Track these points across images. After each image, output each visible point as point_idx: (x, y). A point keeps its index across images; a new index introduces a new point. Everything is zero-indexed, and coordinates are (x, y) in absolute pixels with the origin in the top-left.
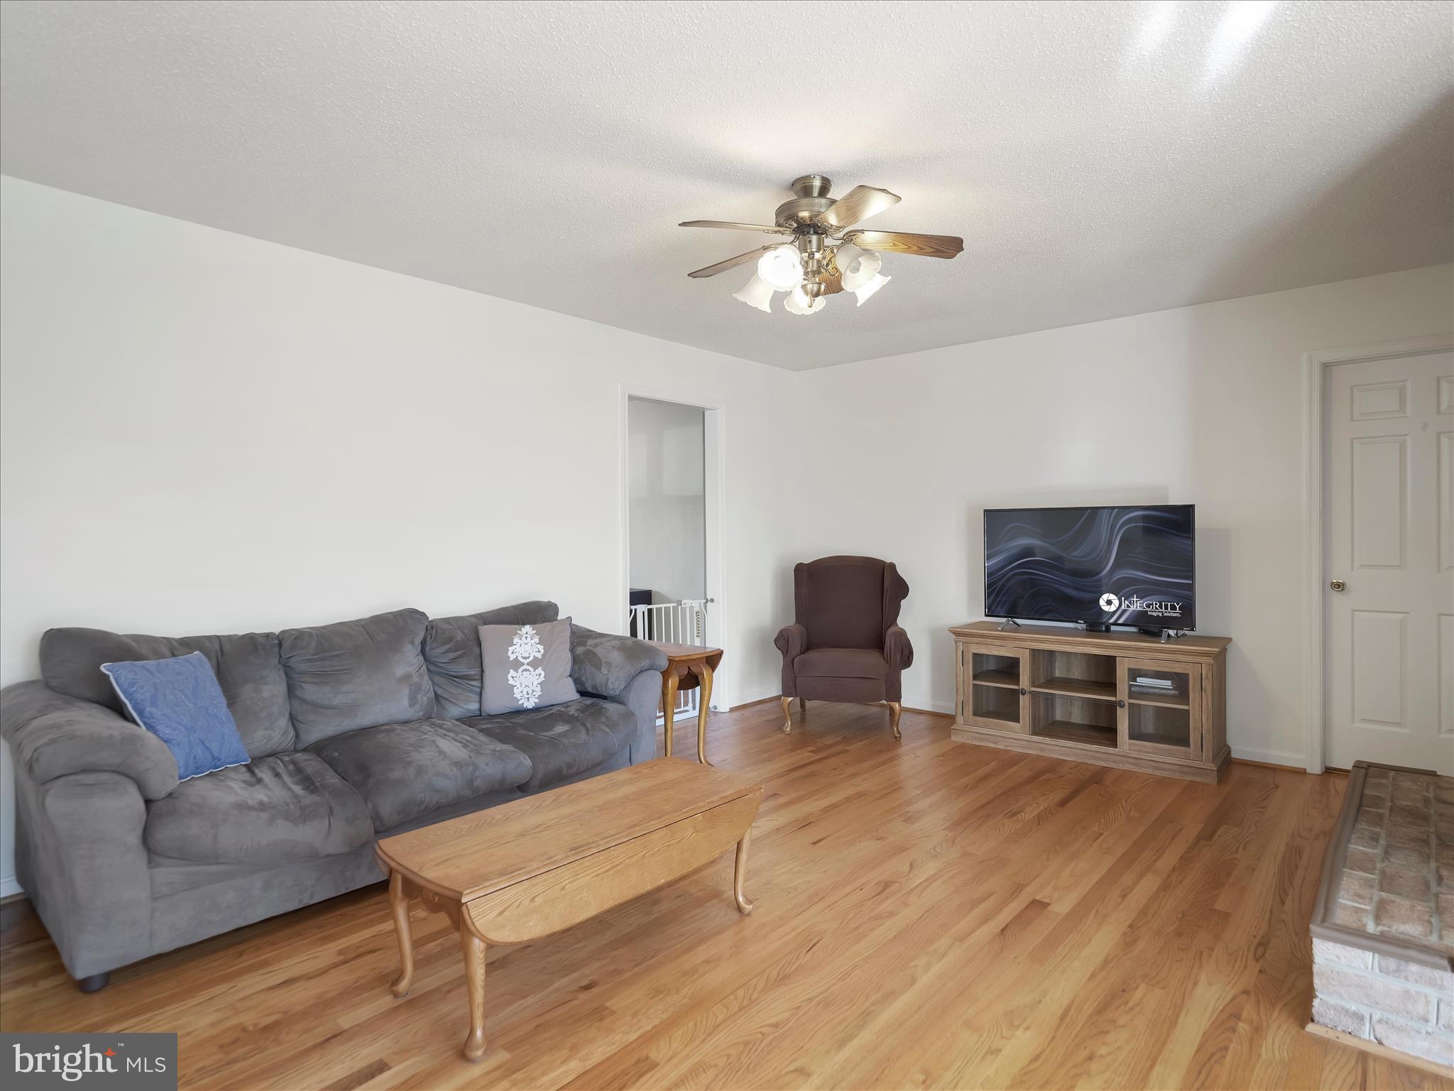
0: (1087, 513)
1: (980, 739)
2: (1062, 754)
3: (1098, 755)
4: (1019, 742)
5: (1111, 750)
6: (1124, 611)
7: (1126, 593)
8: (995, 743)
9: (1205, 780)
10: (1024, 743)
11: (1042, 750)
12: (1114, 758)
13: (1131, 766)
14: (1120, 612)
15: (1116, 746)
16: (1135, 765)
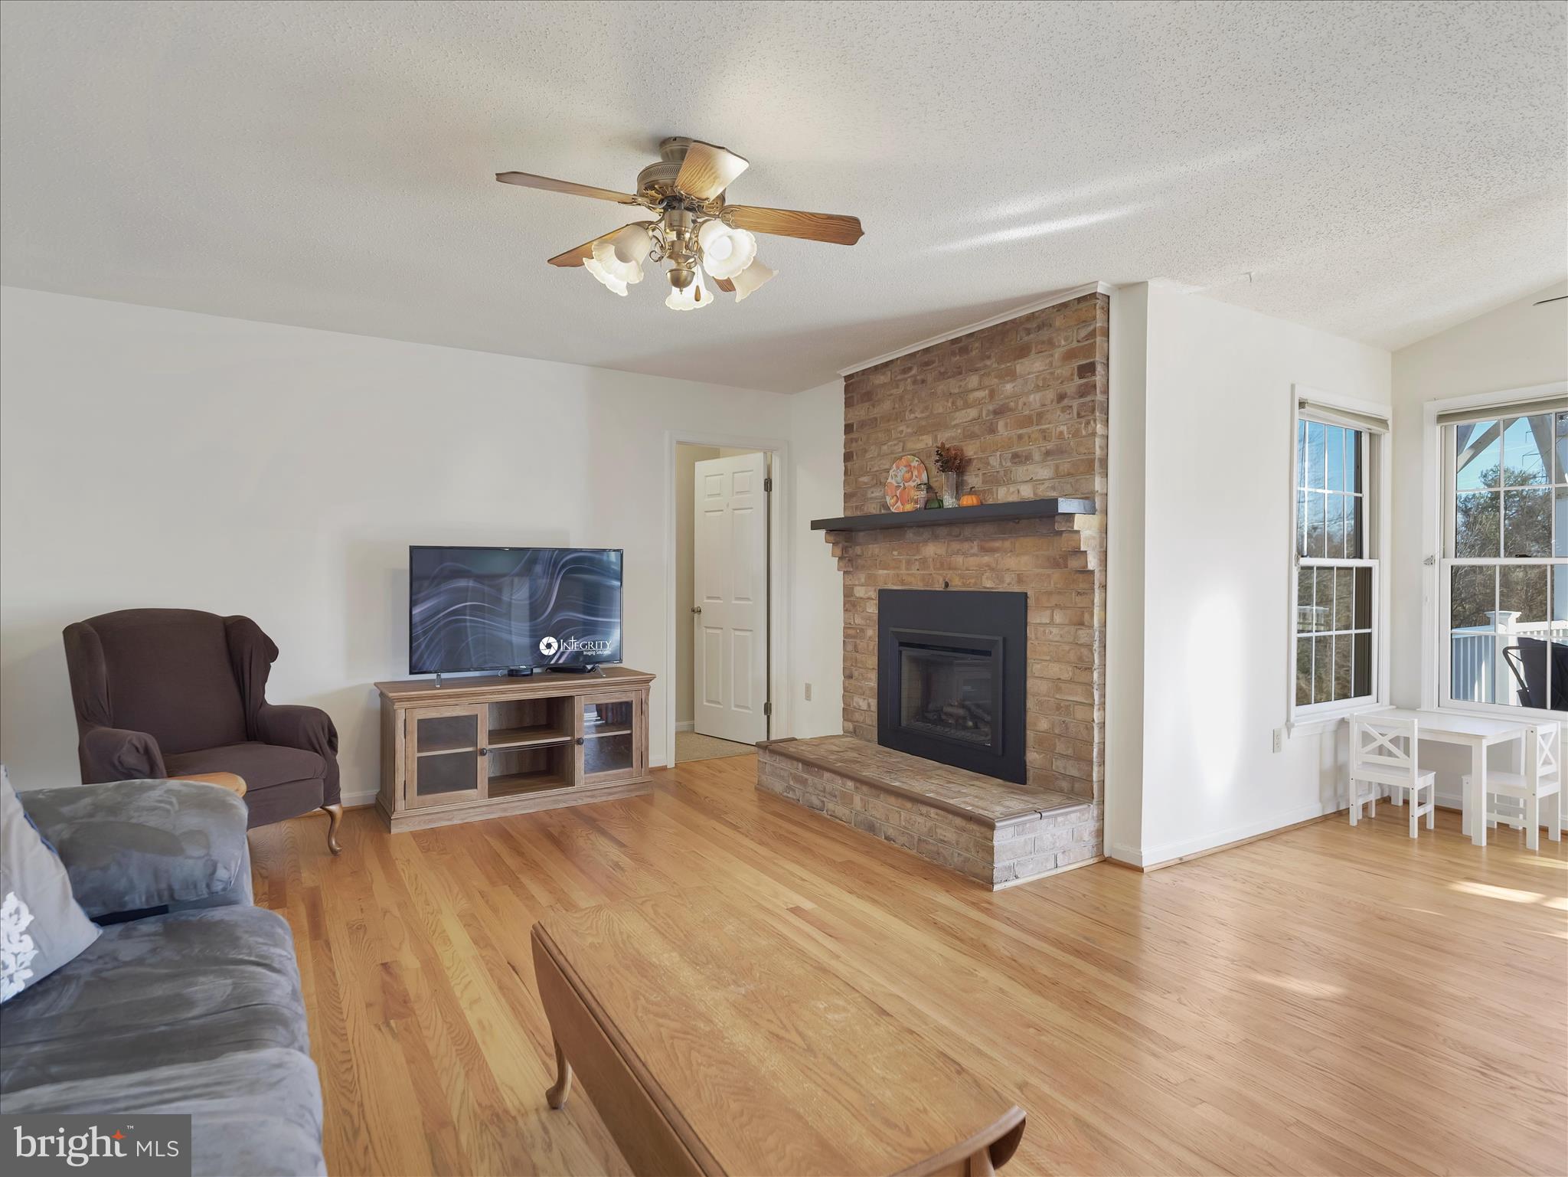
0: (529, 554)
1: (430, 821)
2: (525, 808)
3: (560, 798)
4: (477, 810)
5: (570, 789)
6: (563, 653)
7: (564, 636)
8: (449, 820)
9: (646, 792)
10: (484, 809)
11: (505, 810)
12: (574, 796)
13: (589, 799)
14: (558, 654)
15: (573, 784)
16: (592, 797)
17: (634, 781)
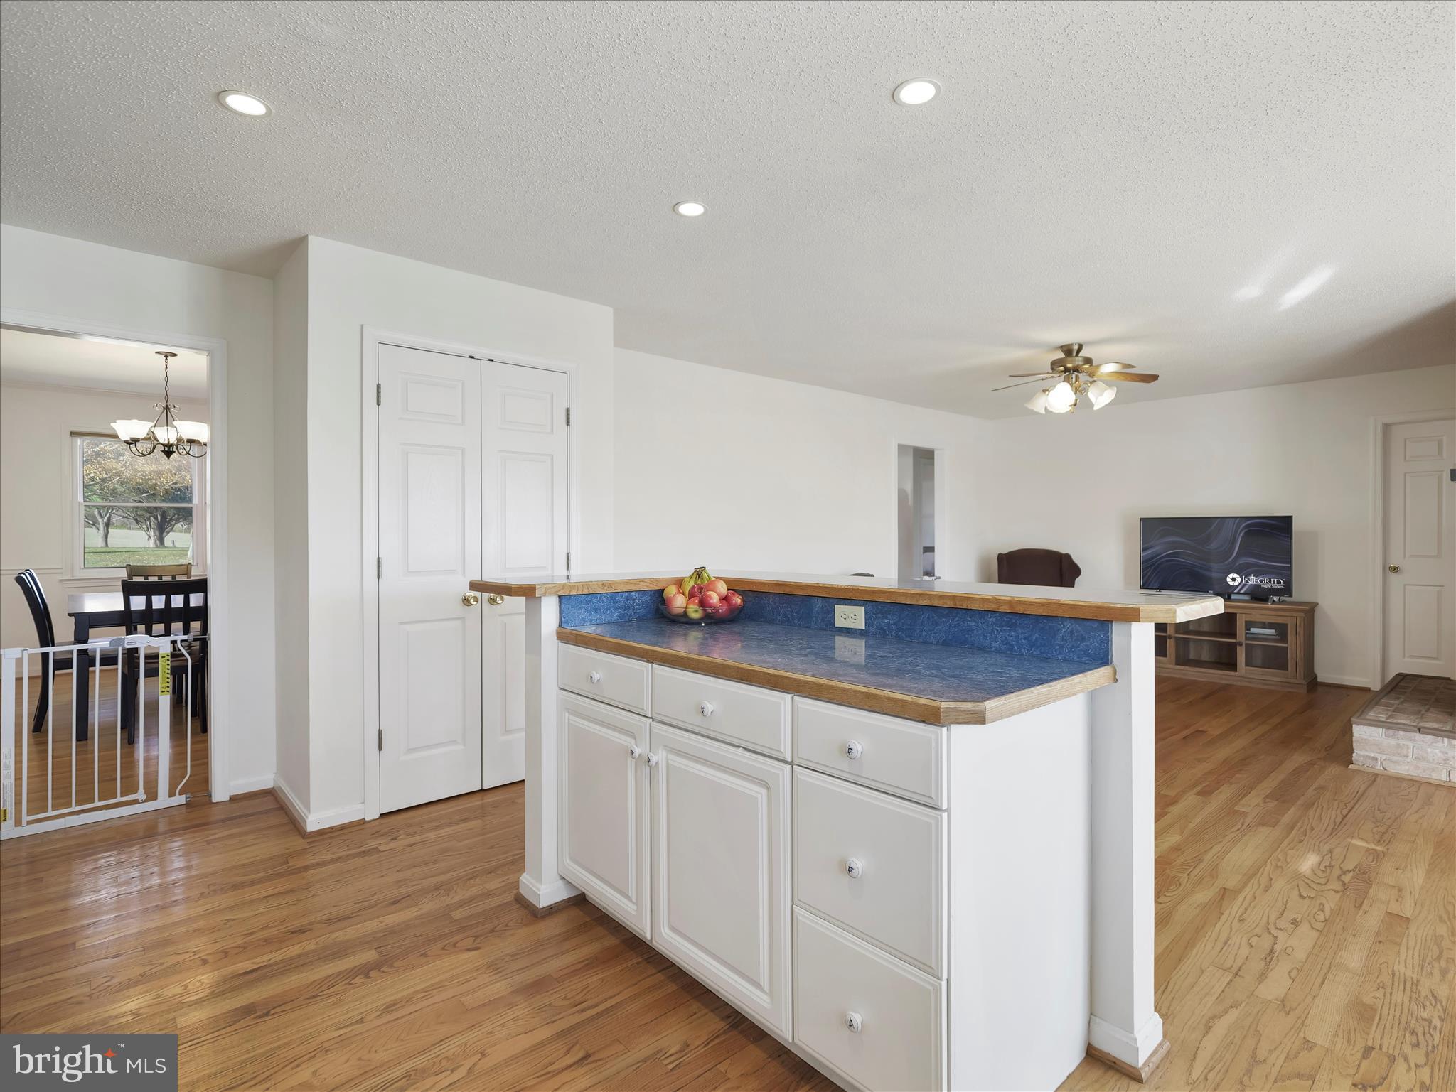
0: (1217, 522)
2: (1198, 677)
3: (1224, 677)
5: (1232, 673)
6: (1245, 585)
7: (1245, 573)
9: (1298, 690)
10: (1170, 669)
11: (1184, 673)
12: (1235, 678)
13: (1247, 683)
14: (1241, 585)
15: (1236, 671)
16: (1250, 682)
17: (1285, 680)
